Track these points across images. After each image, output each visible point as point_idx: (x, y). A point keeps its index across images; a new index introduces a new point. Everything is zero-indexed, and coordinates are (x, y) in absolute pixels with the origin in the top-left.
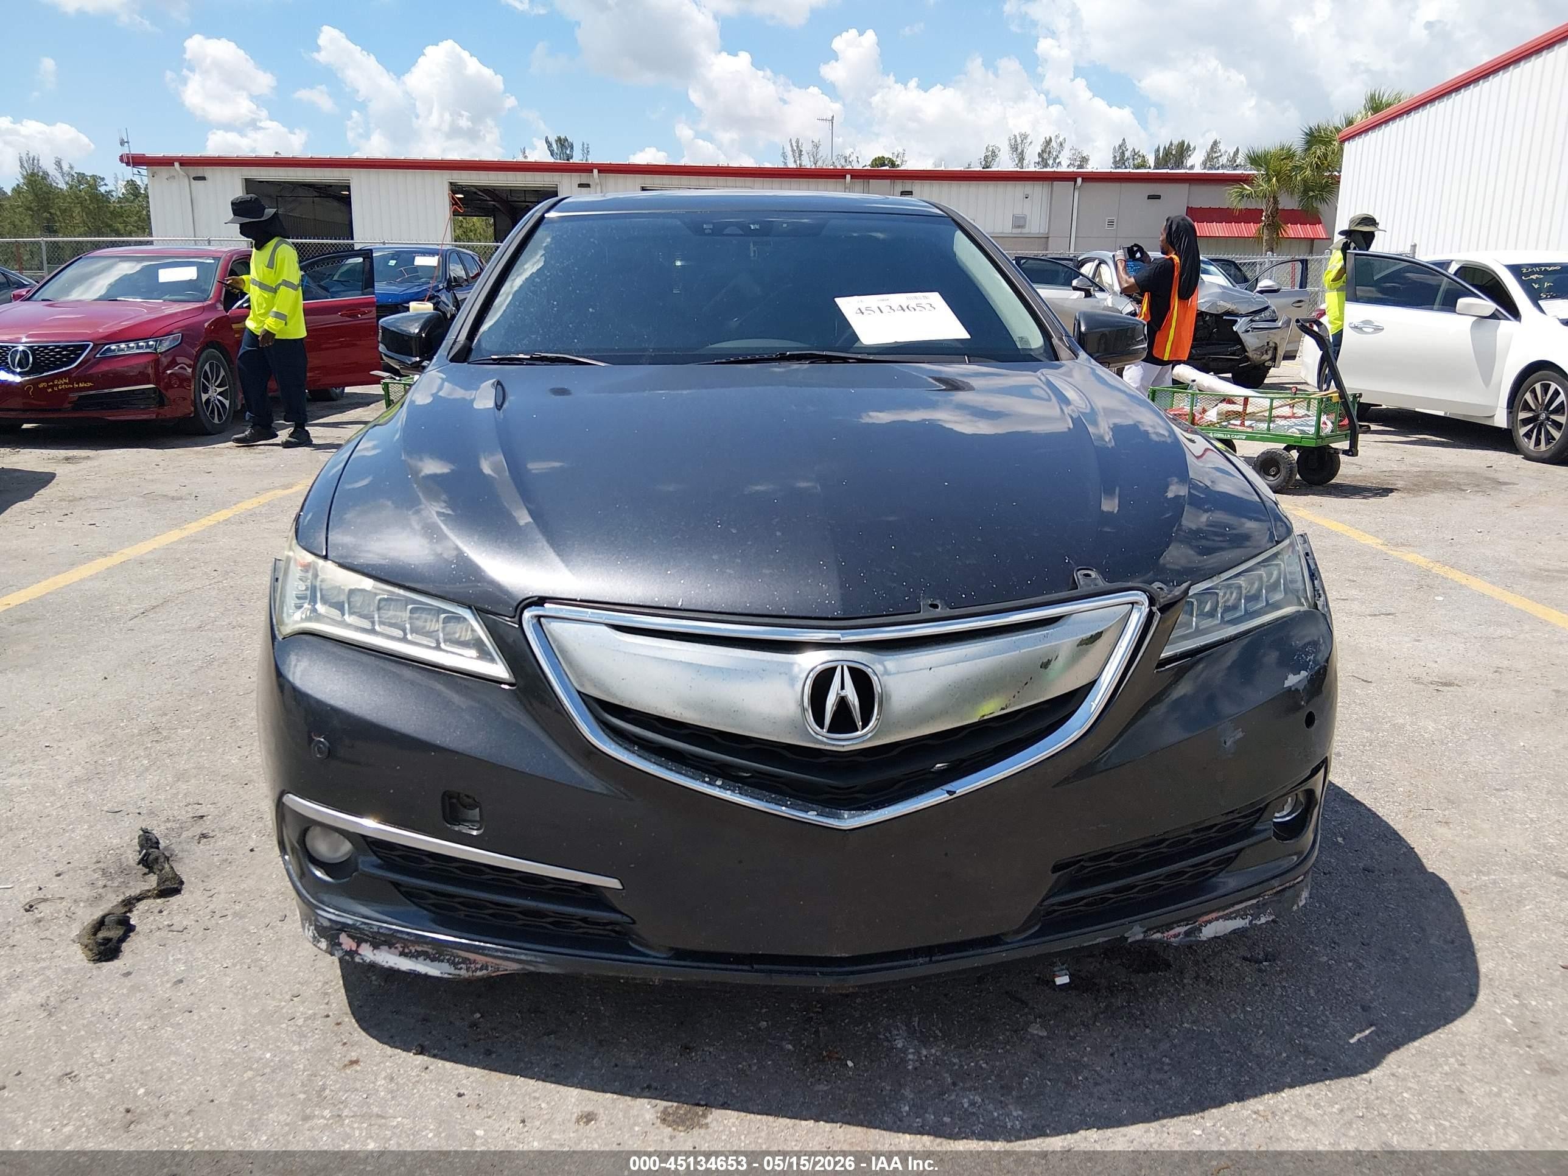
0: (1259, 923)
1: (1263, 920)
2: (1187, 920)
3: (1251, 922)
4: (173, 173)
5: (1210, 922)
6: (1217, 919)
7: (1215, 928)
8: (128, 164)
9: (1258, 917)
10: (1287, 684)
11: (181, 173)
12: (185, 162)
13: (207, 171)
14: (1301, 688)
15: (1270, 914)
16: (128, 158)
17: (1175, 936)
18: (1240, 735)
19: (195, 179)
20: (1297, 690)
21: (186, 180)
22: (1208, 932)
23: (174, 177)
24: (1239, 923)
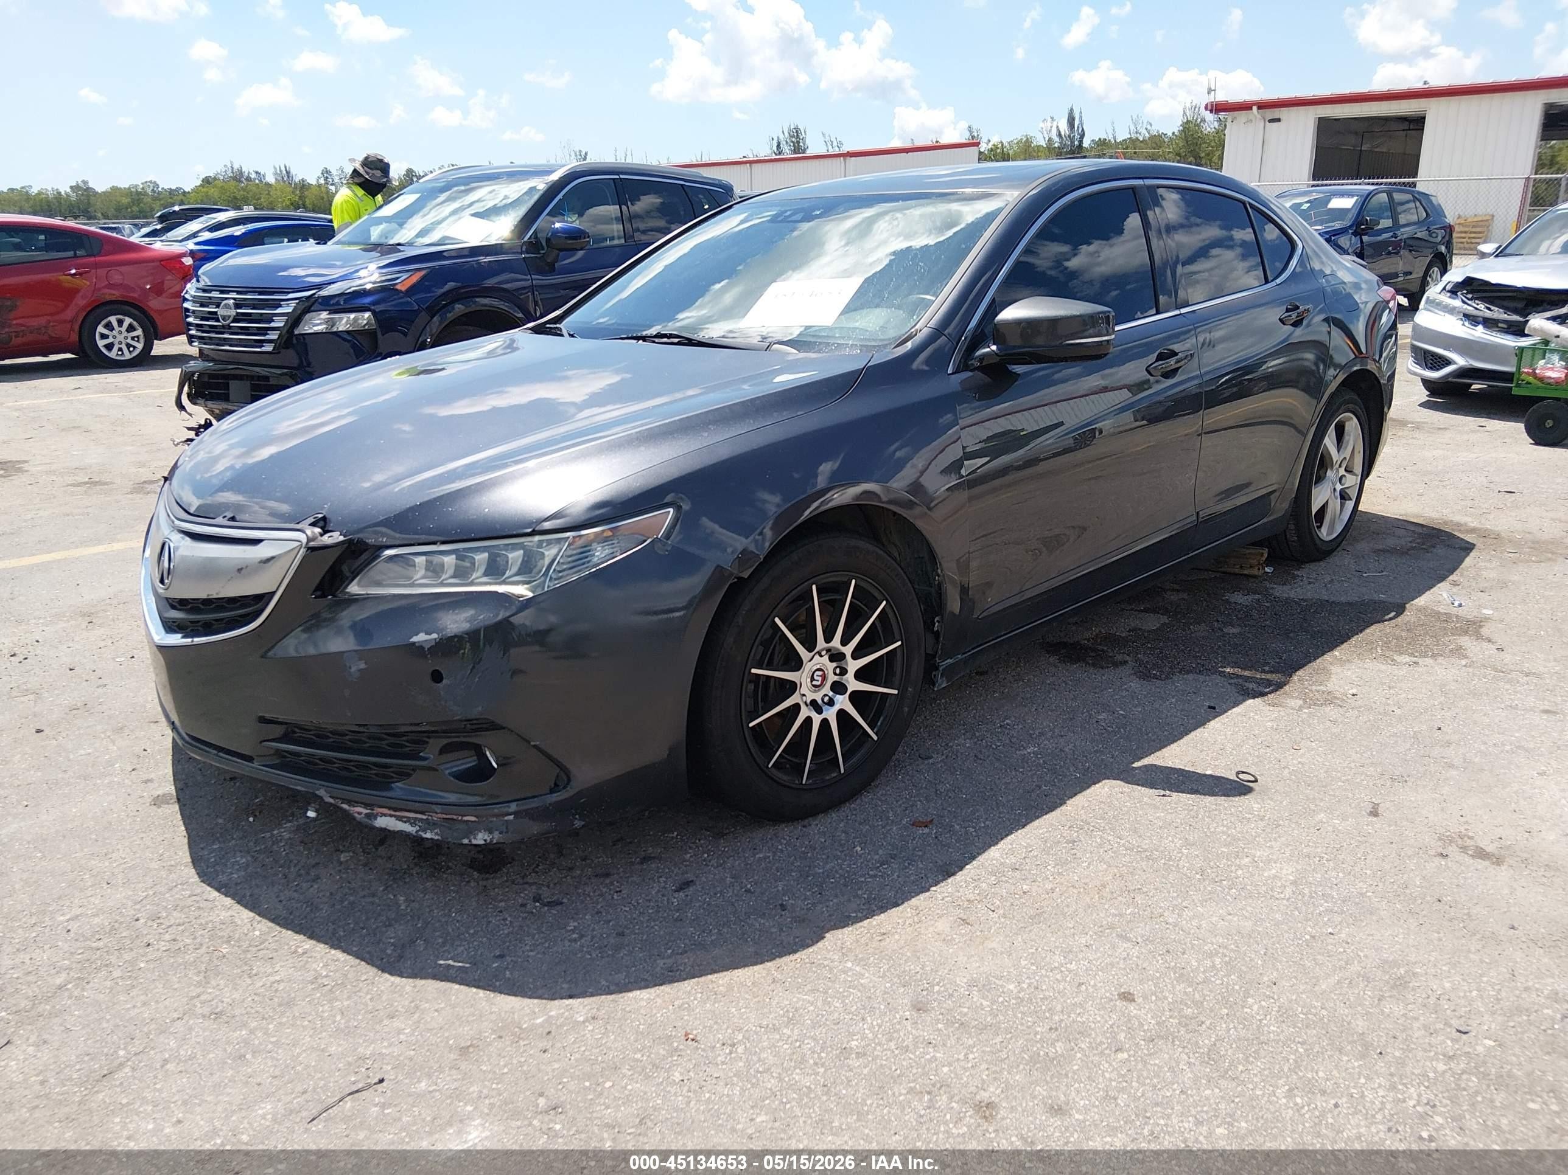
0: (424, 836)
1: (428, 835)
2: (366, 805)
3: (417, 832)
4: (1251, 117)
5: (385, 815)
6: (391, 816)
7: (386, 822)
8: (1211, 111)
9: (425, 831)
10: (415, 639)
11: (1259, 116)
12: (1263, 106)
13: (1283, 113)
14: (427, 647)
15: (437, 834)
16: (1212, 105)
17: (360, 813)
18: (363, 666)
19: (1271, 121)
20: (422, 647)
21: (1263, 121)
22: (382, 822)
23: (1251, 121)
24: (407, 828)
